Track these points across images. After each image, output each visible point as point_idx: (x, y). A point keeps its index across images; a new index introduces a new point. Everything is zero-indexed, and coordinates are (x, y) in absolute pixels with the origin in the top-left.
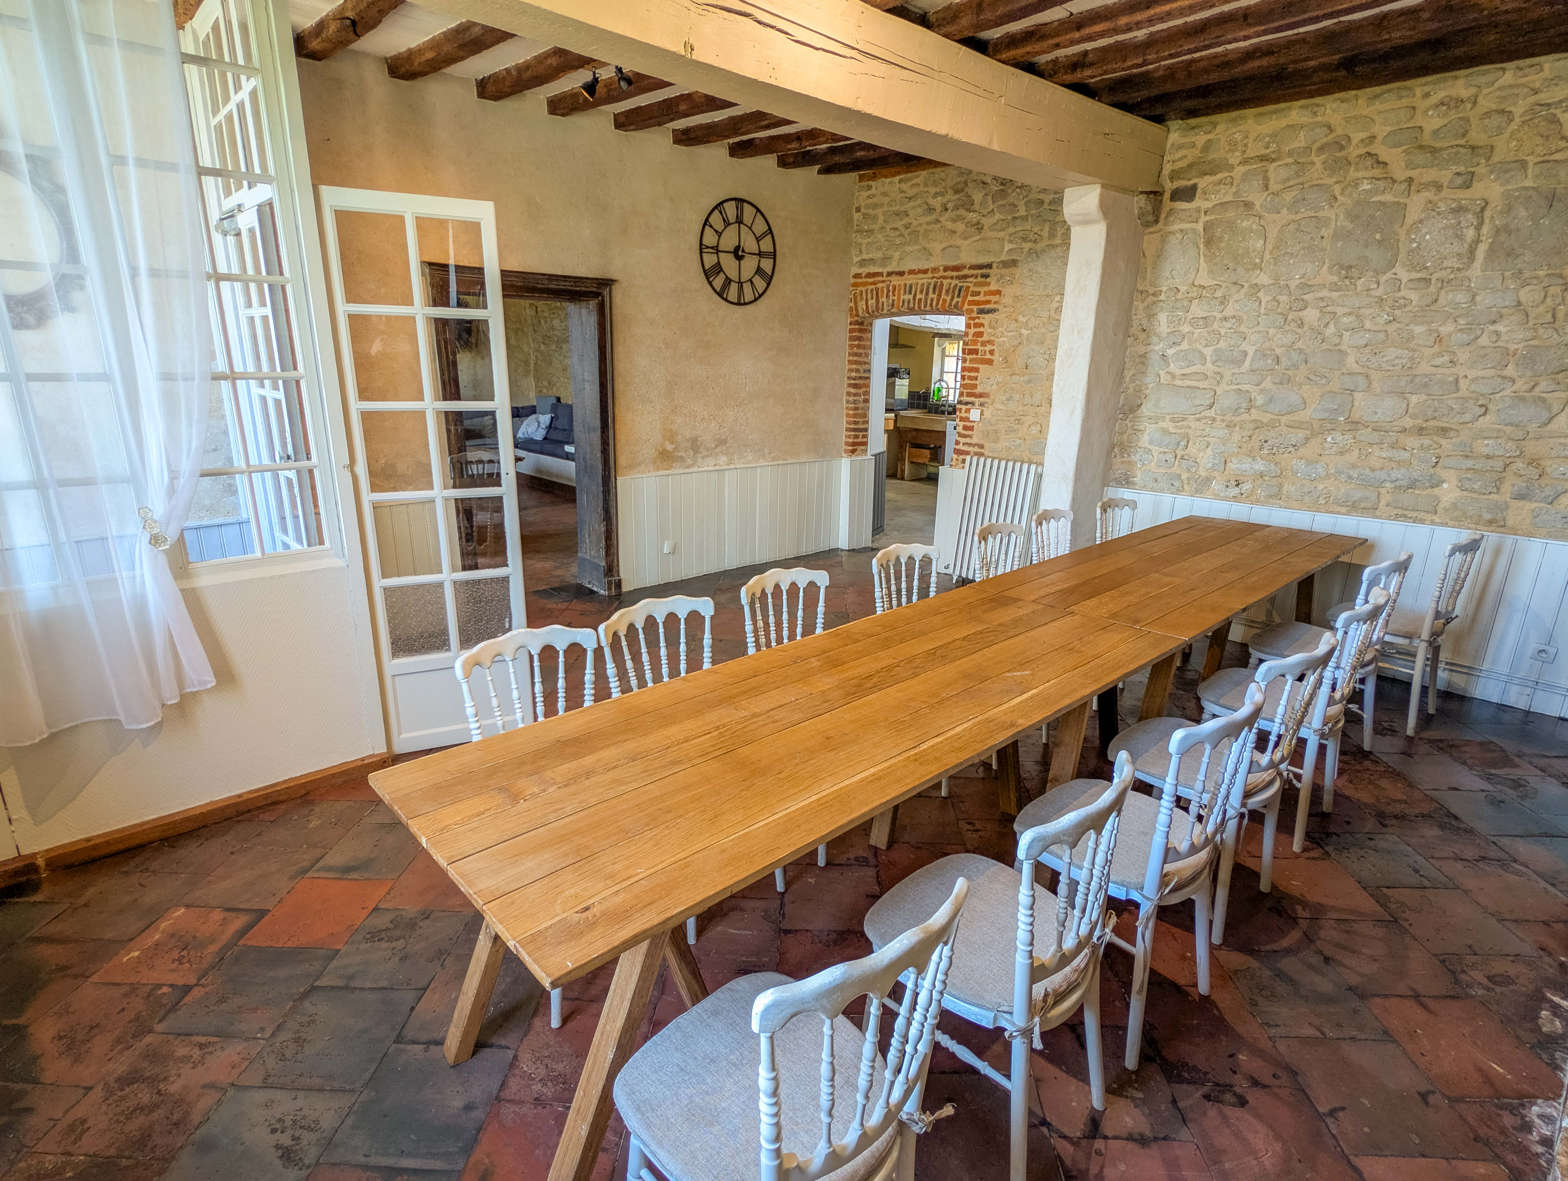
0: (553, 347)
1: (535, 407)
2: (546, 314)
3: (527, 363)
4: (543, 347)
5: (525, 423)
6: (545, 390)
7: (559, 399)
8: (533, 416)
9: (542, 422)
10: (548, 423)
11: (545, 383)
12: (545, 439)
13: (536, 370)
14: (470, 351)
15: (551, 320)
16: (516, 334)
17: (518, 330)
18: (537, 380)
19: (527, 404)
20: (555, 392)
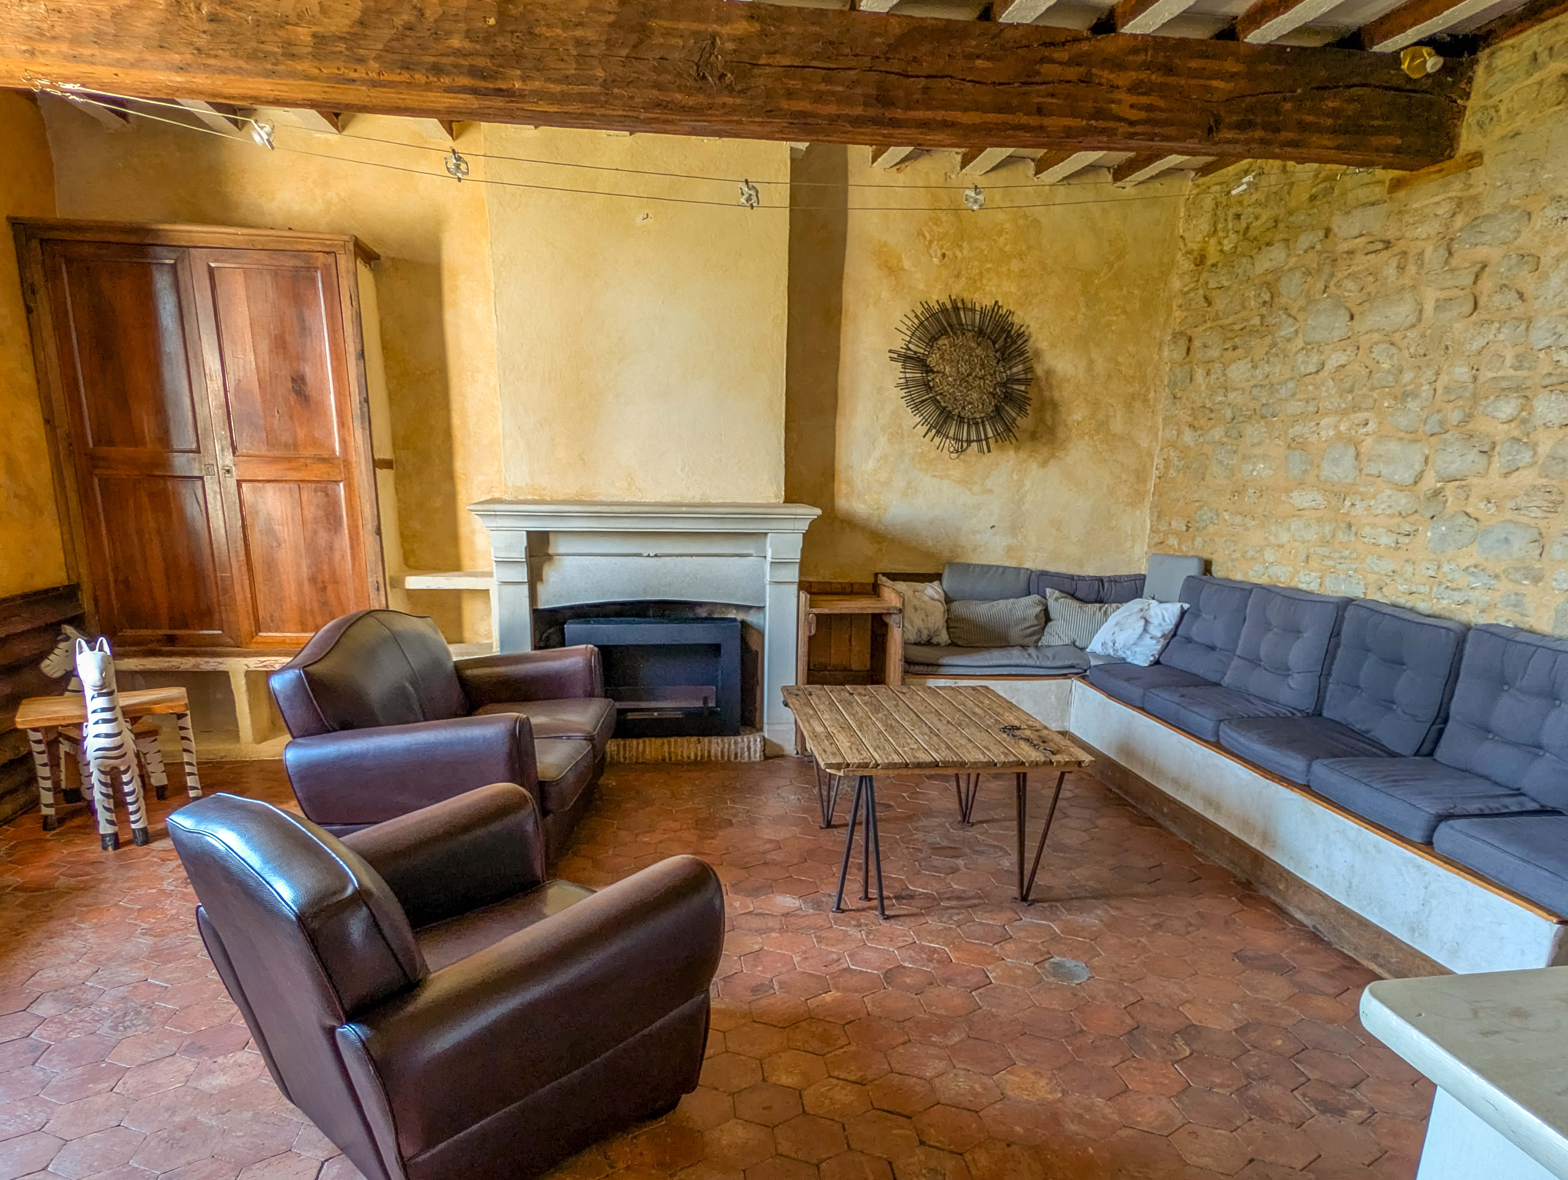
0: (1217, 433)
1: (1142, 578)
2: (1214, 353)
3: (1141, 476)
4: (1188, 437)
5: (1112, 619)
6: (1173, 541)
7: (1207, 566)
8: (1135, 605)
9: (1155, 621)
10: (1169, 625)
11: (1178, 525)
12: (1157, 662)
13: (1158, 491)
14: (1017, 449)
15: (1225, 367)
16: (1129, 407)
17: (1133, 397)
18: (1159, 514)
19: (1124, 571)
20: (1200, 547)
